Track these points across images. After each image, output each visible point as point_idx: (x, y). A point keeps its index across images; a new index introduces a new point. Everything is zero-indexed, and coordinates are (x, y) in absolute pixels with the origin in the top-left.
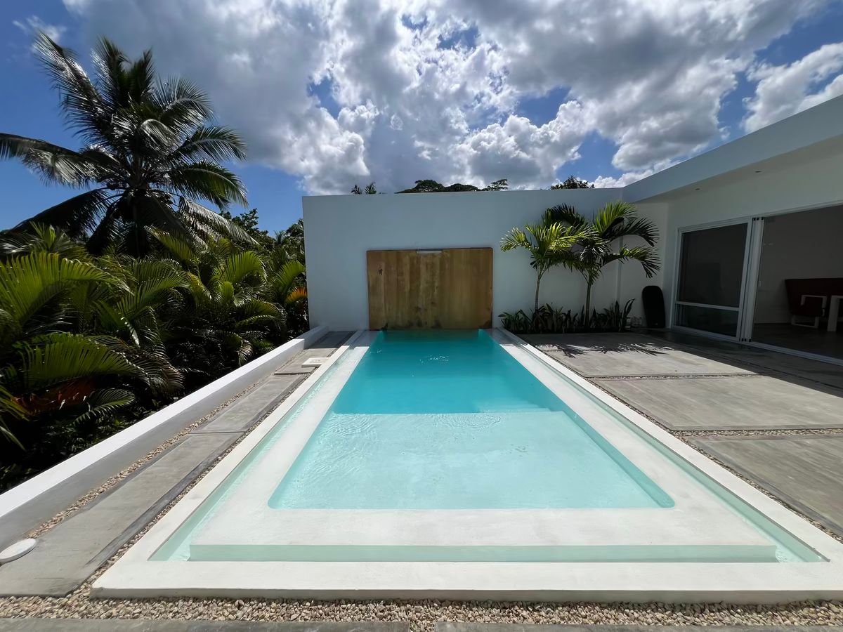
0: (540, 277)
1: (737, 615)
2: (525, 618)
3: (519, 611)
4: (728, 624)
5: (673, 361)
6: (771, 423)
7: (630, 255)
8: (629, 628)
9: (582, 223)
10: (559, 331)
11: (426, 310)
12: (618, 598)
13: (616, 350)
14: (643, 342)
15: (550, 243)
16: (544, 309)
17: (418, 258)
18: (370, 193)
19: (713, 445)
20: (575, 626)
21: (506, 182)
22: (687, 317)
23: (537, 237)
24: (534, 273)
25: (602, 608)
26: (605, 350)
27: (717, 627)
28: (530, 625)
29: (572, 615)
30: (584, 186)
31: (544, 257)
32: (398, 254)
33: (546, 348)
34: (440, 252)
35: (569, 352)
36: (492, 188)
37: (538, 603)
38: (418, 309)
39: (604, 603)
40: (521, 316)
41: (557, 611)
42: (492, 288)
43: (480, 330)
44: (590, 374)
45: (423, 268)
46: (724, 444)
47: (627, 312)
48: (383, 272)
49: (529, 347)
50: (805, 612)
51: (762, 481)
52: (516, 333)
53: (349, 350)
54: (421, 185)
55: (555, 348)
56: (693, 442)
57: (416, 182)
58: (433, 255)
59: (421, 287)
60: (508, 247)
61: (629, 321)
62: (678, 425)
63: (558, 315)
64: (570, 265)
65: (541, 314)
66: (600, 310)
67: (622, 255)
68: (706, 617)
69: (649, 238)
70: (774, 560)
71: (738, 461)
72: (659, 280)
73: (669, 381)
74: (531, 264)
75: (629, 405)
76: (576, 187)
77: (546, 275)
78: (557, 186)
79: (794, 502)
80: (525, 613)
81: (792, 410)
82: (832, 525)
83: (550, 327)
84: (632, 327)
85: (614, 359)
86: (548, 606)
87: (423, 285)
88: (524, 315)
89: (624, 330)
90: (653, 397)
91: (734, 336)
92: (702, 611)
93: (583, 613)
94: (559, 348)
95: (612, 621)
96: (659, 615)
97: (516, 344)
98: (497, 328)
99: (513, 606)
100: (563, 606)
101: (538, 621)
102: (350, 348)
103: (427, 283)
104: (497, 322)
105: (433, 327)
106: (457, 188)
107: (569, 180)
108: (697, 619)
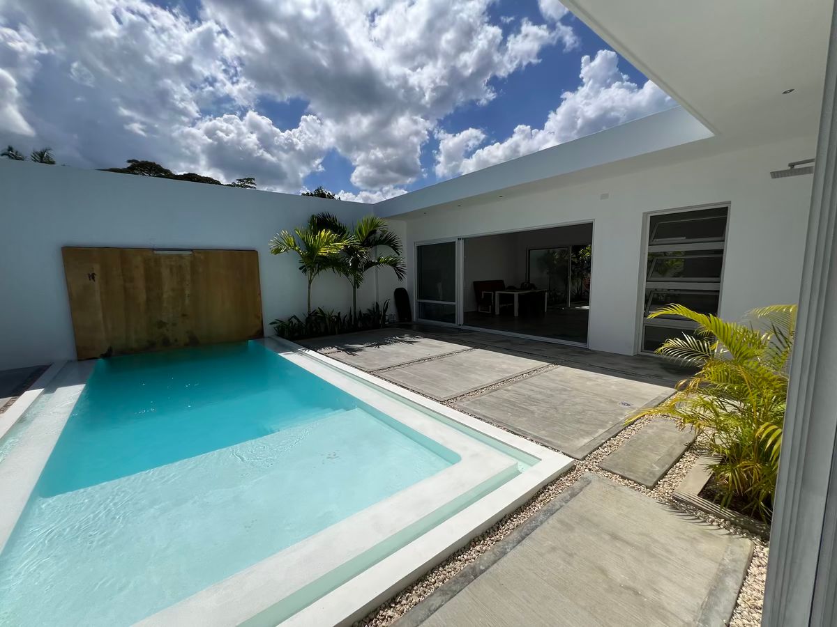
0: (310, 282)
1: (515, 520)
2: (391, 617)
3: (384, 613)
4: (513, 529)
5: (426, 347)
6: (490, 381)
7: (385, 262)
8: (465, 570)
9: (345, 232)
10: (333, 333)
11: (174, 325)
12: (451, 552)
13: (386, 344)
14: (401, 335)
15: (319, 249)
16: (317, 313)
17: (157, 260)
18: (41, 162)
19: (467, 405)
20: (432, 595)
21: (253, 181)
22: (426, 312)
23: (306, 244)
24: (305, 278)
25: (443, 567)
26: (378, 345)
27: (509, 535)
28: (398, 620)
29: (426, 587)
30: (331, 197)
31: (313, 262)
32: (123, 254)
33: (326, 350)
34: (190, 253)
35: (351, 351)
36: (238, 185)
37: (397, 595)
38: (161, 324)
39: (442, 562)
40: (295, 321)
41: (414, 592)
42: (260, 294)
43: (249, 341)
44: (371, 369)
45: (165, 273)
46: (473, 402)
47: (385, 311)
48: (96, 277)
49: (311, 352)
50: (540, 498)
51: (499, 422)
52: (292, 339)
53: (45, 396)
54: (138, 166)
55: (335, 349)
56: (456, 406)
57: (129, 161)
58: (180, 257)
59: (165, 296)
60: (277, 251)
61: (387, 318)
62: (444, 396)
63: (330, 316)
64: (339, 271)
65: (313, 318)
66: (364, 311)
67: (378, 263)
68: (501, 531)
69: (395, 248)
70: (518, 473)
71: (484, 412)
72: (405, 284)
73: (427, 363)
74: (300, 269)
75: (408, 389)
76: (325, 197)
77: (316, 279)
78: (308, 194)
79: (516, 429)
80: (390, 613)
81: (497, 369)
82: (535, 437)
83: (323, 330)
84: (390, 323)
85: (385, 352)
86: (406, 592)
87: (167, 293)
88: (298, 320)
89: (386, 327)
90: (422, 378)
91: (454, 322)
92: (498, 528)
93: (433, 580)
94: (338, 349)
95: (453, 572)
96: (478, 548)
97: (294, 350)
98: (269, 337)
99: (378, 613)
100: (417, 585)
101: (402, 612)
102: (45, 392)
103: (173, 290)
104: (269, 330)
105: (186, 345)
106: (191, 177)
107: (318, 190)
108: (498, 536)
